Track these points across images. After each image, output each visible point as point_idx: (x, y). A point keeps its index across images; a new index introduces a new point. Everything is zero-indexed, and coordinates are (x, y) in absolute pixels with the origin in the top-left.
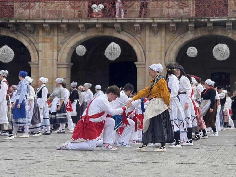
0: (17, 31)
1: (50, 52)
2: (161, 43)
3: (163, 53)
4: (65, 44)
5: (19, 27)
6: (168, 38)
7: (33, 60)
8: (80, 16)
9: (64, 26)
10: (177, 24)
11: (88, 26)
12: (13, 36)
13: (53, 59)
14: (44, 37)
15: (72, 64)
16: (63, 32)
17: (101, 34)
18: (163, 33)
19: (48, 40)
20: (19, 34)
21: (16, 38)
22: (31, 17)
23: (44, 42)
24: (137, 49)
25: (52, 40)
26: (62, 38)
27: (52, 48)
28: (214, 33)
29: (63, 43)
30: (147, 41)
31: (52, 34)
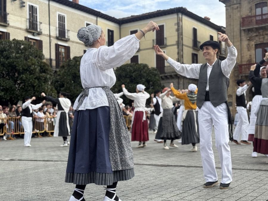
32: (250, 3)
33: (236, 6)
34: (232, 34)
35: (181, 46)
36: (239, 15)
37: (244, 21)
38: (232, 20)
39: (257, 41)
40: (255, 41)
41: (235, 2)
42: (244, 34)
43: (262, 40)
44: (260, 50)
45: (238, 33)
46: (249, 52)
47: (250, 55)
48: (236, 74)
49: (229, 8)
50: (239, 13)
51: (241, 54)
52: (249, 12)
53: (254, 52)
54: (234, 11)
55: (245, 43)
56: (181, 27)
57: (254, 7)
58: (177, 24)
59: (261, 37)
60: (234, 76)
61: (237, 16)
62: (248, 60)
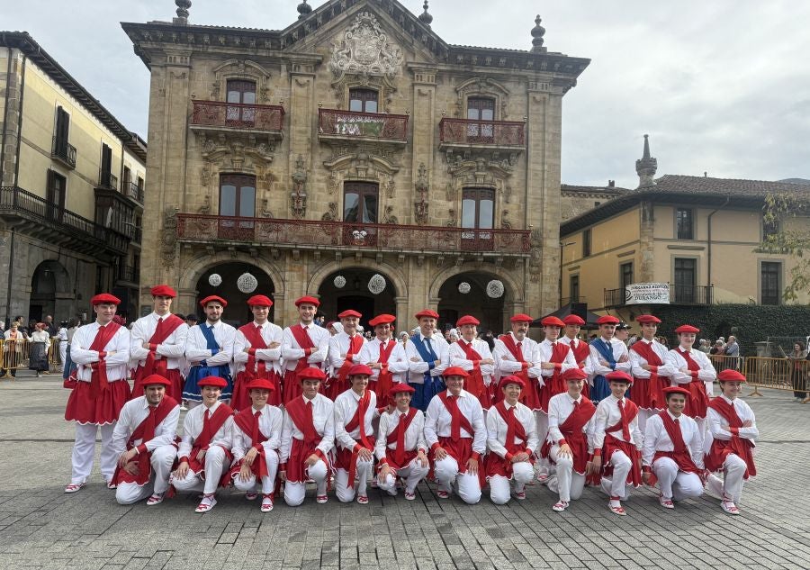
0: (258, 257)
1: (299, 283)
2: (425, 277)
3: (428, 289)
4: (317, 274)
5: (263, 252)
6: (432, 272)
7: (277, 290)
8: (334, 243)
9: (319, 253)
10: (446, 256)
11: (345, 255)
12: (252, 262)
13: (302, 291)
14: (290, 265)
15: (319, 296)
16: (314, 261)
17: (358, 265)
18: (428, 268)
19: (296, 269)
20: (260, 260)
21: (256, 264)
22: (279, 240)
23: (291, 271)
24: (398, 283)
25: (301, 269)
26: (312, 267)
27: (301, 278)
28: (481, 269)
29: (314, 274)
30: (411, 274)
31: (301, 262)
32: (215, 72)
33: (179, 71)
34: (165, 136)
35: (15, 140)
36: (186, 95)
37: (199, 110)
38: (167, 103)
39: (225, 165)
40: (221, 164)
41: (178, 60)
42: (196, 142)
43: (237, 165)
44: (230, 190)
45: (181, 137)
46: (205, 189)
47: (207, 197)
48: (168, 238)
49: (162, 72)
50: (187, 89)
51: (185, 191)
52: (210, 92)
53: (217, 189)
54: (175, 81)
55: (196, 165)
56: (18, 89)
57: (223, 86)
58: (5, 77)
59: (237, 158)
60: (164, 241)
61: (181, 96)
62: (202, 208)
